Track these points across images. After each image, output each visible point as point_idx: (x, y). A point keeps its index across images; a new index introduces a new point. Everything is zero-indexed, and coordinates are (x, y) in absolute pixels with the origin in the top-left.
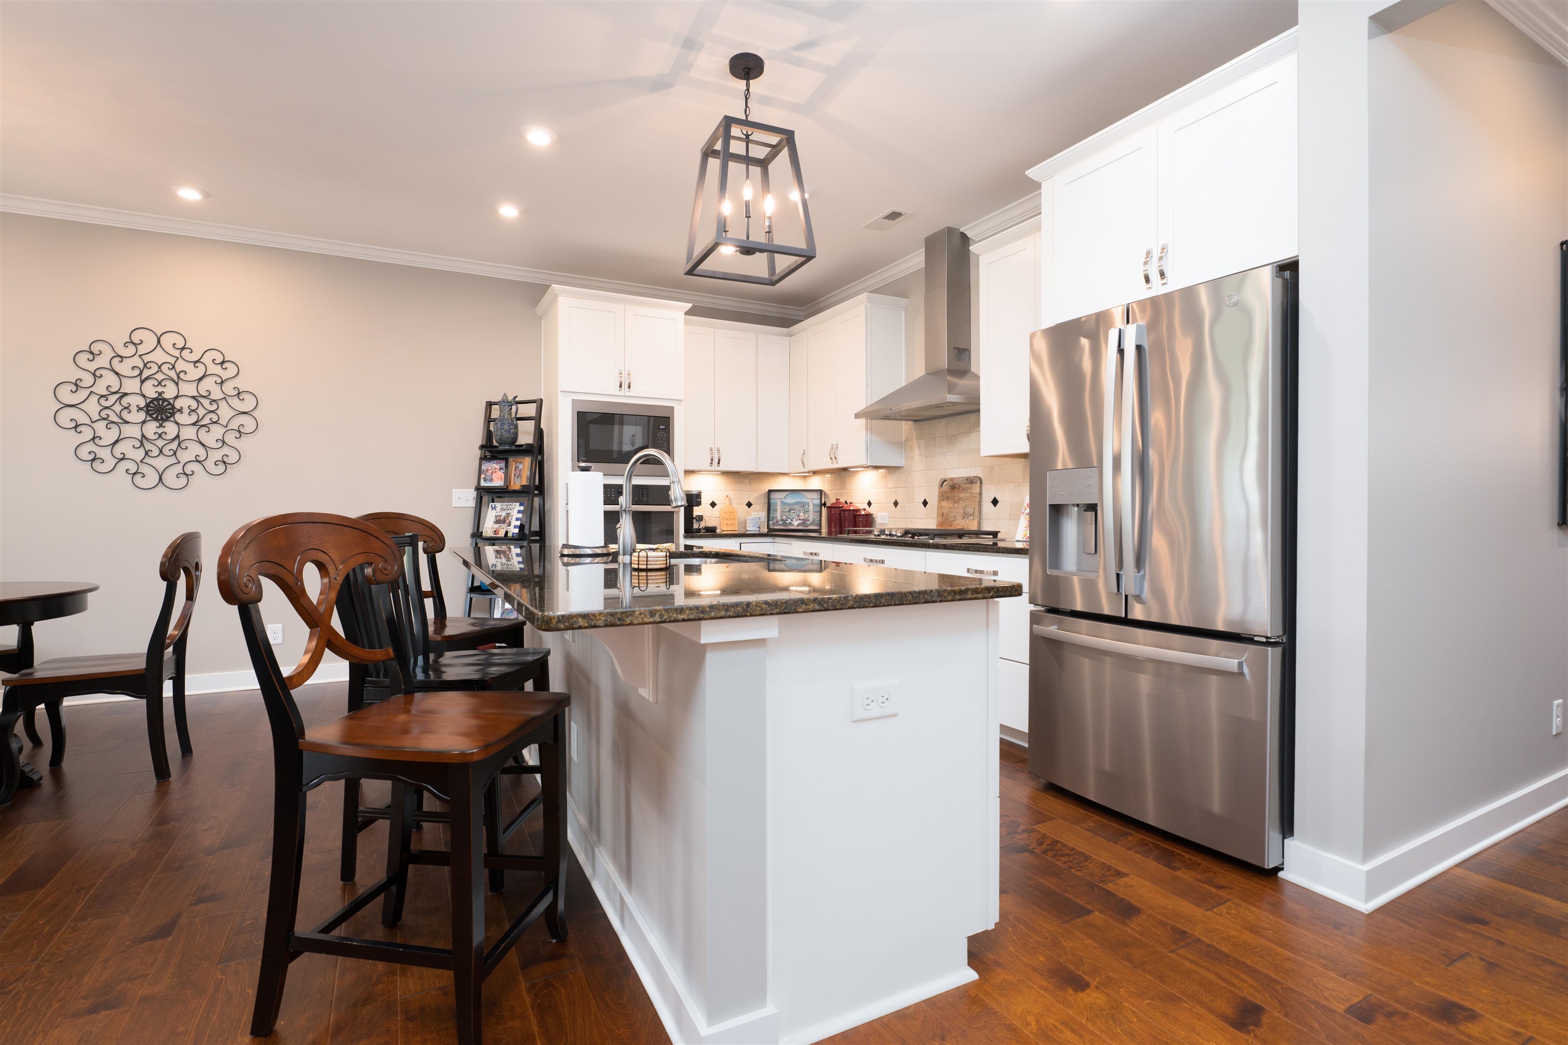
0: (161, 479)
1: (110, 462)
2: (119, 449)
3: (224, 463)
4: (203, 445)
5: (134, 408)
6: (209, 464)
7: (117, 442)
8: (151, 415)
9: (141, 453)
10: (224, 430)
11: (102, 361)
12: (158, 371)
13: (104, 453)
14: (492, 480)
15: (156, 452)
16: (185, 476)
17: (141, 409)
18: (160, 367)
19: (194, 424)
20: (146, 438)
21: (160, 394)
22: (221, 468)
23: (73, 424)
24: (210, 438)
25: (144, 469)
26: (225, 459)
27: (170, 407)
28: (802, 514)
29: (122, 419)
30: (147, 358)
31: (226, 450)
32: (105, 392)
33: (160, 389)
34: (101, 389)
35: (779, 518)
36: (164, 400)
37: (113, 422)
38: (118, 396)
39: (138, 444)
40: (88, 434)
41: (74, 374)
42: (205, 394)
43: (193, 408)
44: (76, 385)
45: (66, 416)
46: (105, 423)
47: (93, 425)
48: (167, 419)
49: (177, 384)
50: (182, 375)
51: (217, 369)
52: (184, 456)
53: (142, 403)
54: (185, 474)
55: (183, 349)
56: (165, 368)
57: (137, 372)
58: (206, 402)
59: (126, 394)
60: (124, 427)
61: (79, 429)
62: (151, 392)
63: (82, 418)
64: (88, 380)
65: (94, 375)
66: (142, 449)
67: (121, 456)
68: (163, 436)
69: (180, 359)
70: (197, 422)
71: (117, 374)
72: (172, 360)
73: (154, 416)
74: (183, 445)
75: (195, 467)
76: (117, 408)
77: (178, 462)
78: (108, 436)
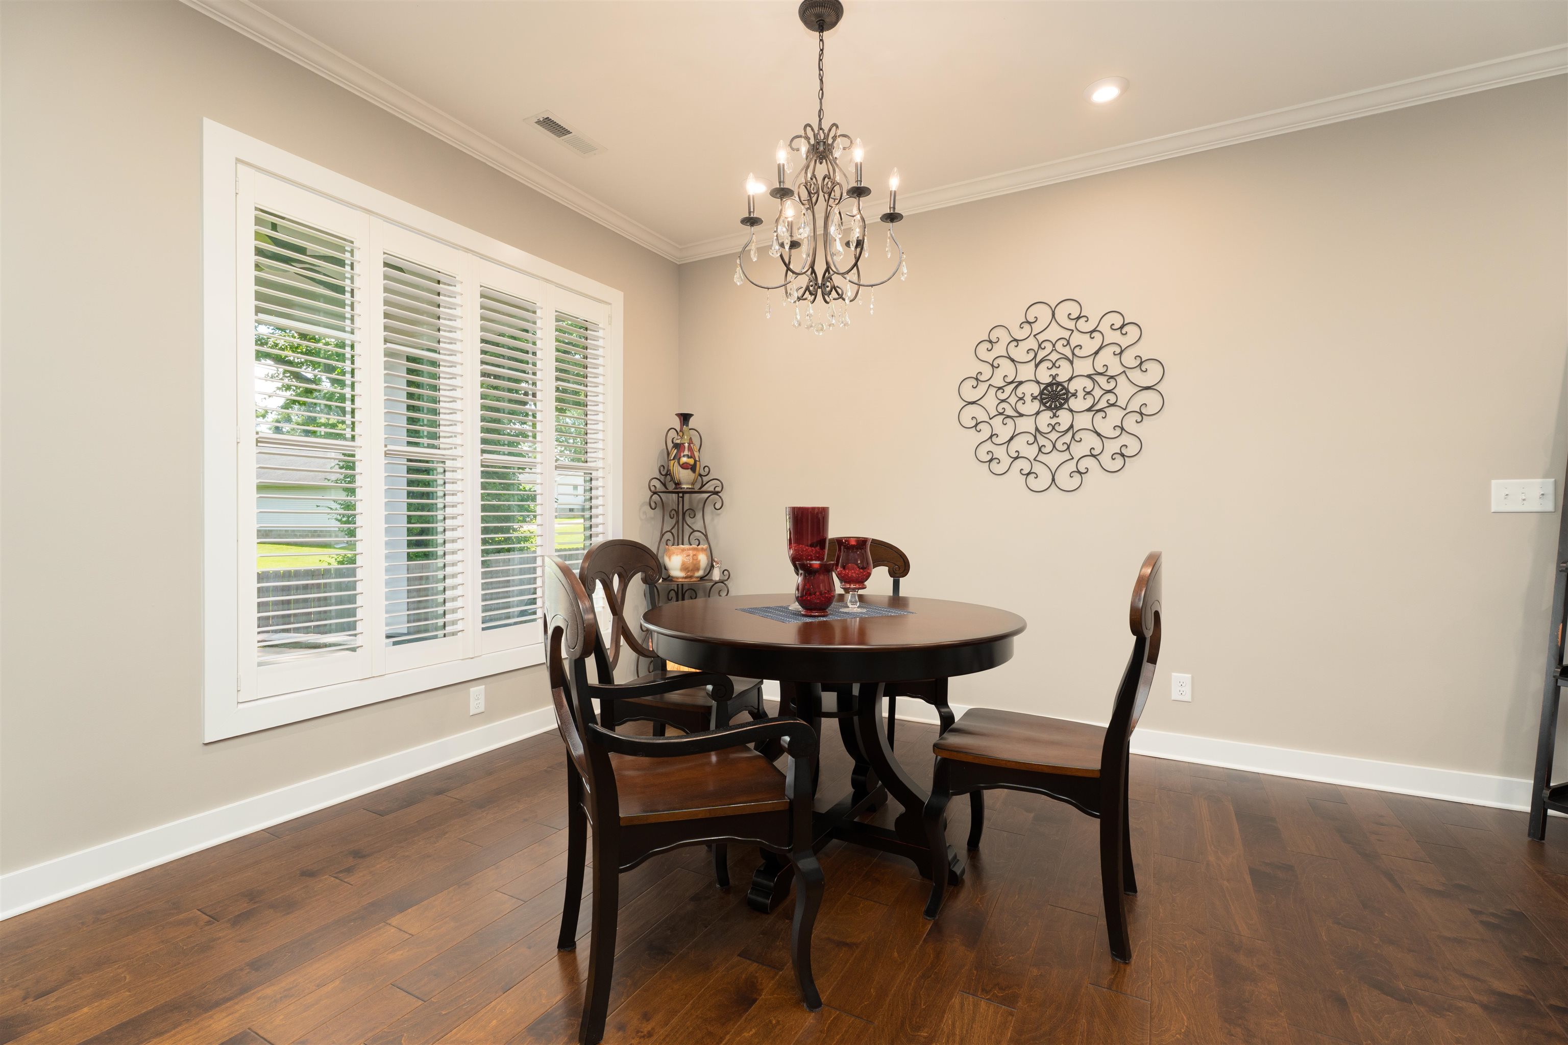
0: (1053, 480)
1: (1006, 462)
2: (1015, 445)
3: (1123, 455)
4: (1100, 435)
5: (1028, 398)
6: (1105, 459)
7: (1012, 438)
8: (1045, 404)
9: (1035, 448)
10: (1122, 413)
11: (999, 349)
12: (1053, 350)
13: (1000, 452)
15: (1049, 447)
16: (1078, 475)
17: (1035, 398)
18: (1054, 346)
19: (1089, 410)
20: (1040, 432)
21: (1054, 377)
22: (1119, 461)
23: (974, 422)
24: (1106, 426)
25: (1037, 468)
26: (1124, 451)
27: (1064, 391)
29: (1018, 412)
30: (1041, 338)
31: (1125, 439)
32: (1002, 384)
33: (1054, 372)
34: (998, 381)
36: (1058, 384)
37: (1008, 417)
38: (1014, 385)
39: (1031, 440)
40: (986, 432)
41: (974, 367)
42: (1101, 370)
43: (1088, 389)
44: (977, 379)
45: (968, 415)
46: (1001, 417)
47: (990, 421)
48: (1061, 407)
49: (1072, 363)
50: (1077, 351)
51: (1115, 337)
52: (1079, 450)
53: (1036, 390)
54: (1079, 472)
55: (1078, 318)
56: (1059, 346)
57: (1032, 355)
58: (1102, 380)
59: (1021, 383)
60: (1019, 421)
61: (978, 428)
62: (1045, 378)
63: (982, 415)
64: (987, 371)
65: (992, 365)
66: (1035, 445)
67: (1016, 454)
68: (1057, 427)
69: (1075, 332)
70: (1093, 406)
71: (1013, 360)
72: (1066, 334)
73: (1048, 405)
74: (1077, 438)
75: (1089, 462)
76: (1013, 400)
77: (1071, 457)
78: (1005, 433)
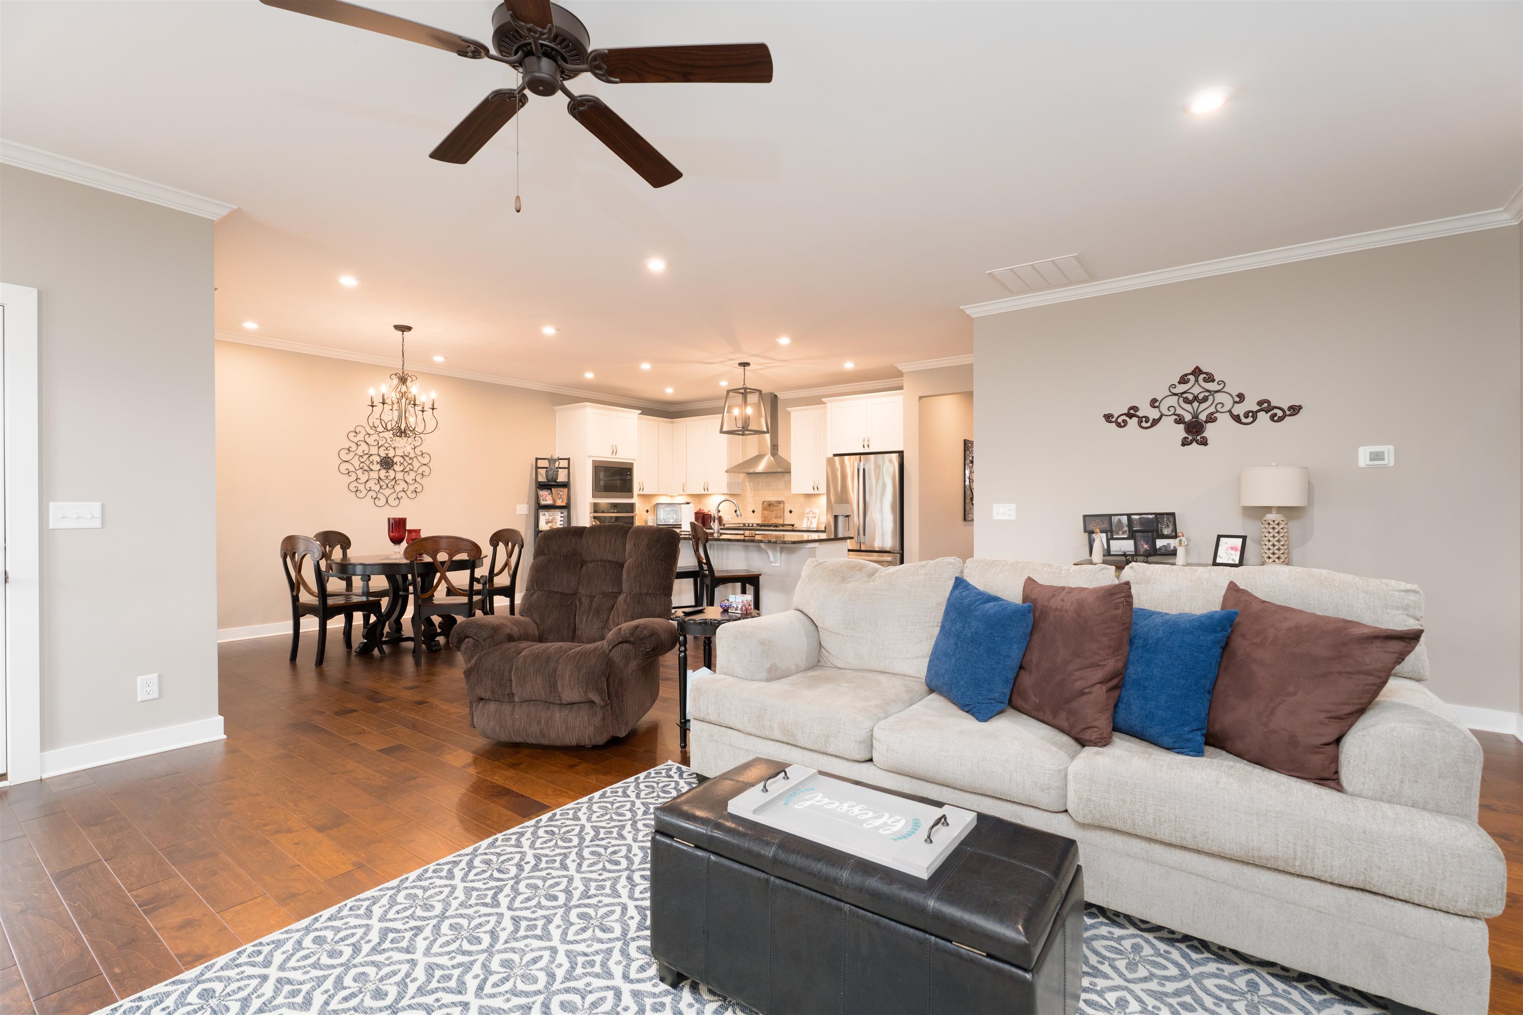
0: (387, 501)
1: (364, 492)
2: (369, 485)
3: (415, 492)
4: (406, 482)
5: (375, 463)
6: (408, 493)
7: (367, 481)
8: (382, 466)
9: (378, 487)
10: (415, 474)
11: (360, 437)
12: (385, 443)
13: (361, 487)
14: (546, 500)
15: (384, 487)
16: (396, 500)
17: (378, 463)
18: (387, 439)
19: (402, 471)
20: (381, 479)
21: (387, 455)
22: (414, 495)
23: (347, 472)
24: (409, 479)
25: (380, 496)
26: (416, 490)
27: (391, 461)
28: (675, 516)
29: (369, 468)
30: (381, 435)
31: (416, 485)
32: (362, 454)
33: (387, 452)
34: (360, 452)
35: (662, 518)
36: (389, 458)
37: (365, 470)
38: (368, 456)
39: (377, 482)
40: (354, 477)
41: (348, 444)
42: (407, 454)
43: (402, 462)
44: (349, 450)
45: (345, 466)
46: (361, 470)
47: (356, 472)
49: (394, 449)
50: (397, 443)
52: (398, 488)
53: (378, 459)
54: (399, 499)
57: (376, 443)
58: (407, 459)
59: (371, 455)
60: (371, 473)
61: (350, 474)
62: (383, 455)
63: (351, 468)
64: (354, 447)
65: (357, 444)
66: (378, 485)
67: (369, 489)
68: (388, 478)
70: (404, 469)
71: (367, 444)
73: (384, 467)
74: (397, 483)
75: (403, 494)
76: (367, 462)
77: (395, 491)
78: (364, 478)
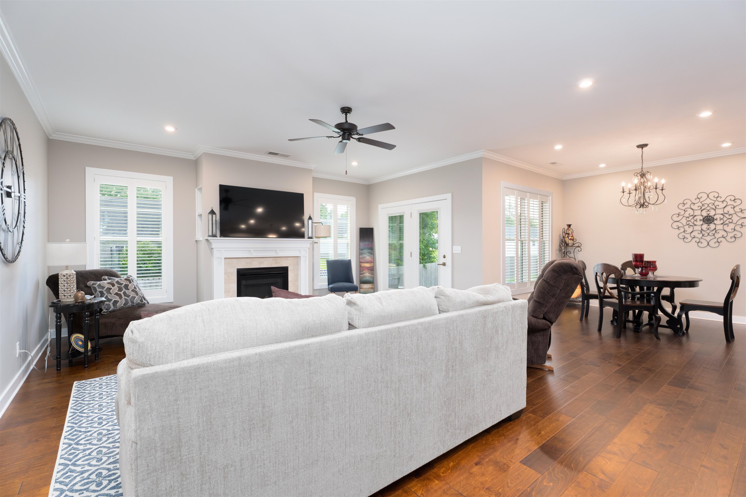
0: (708, 244)
1: (690, 239)
2: (694, 234)
3: (735, 237)
4: (726, 231)
5: (698, 220)
6: (728, 238)
7: (692, 232)
8: (705, 222)
9: (701, 235)
10: (735, 225)
11: (687, 206)
12: (708, 207)
13: (688, 236)
15: (706, 234)
16: (718, 243)
17: (701, 220)
18: (708, 205)
20: (703, 230)
21: (708, 214)
22: (733, 239)
23: (677, 227)
24: (728, 229)
25: (702, 240)
26: (735, 236)
27: (712, 218)
29: (694, 224)
30: (703, 203)
31: (736, 233)
32: (688, 216)
33: (708, 213)
34: (687, 215)
36: (710, 216)
37: (691, 225)
38: (692, 217)
39: (700, 232)
40: (682, 230)
41: (678, 211)
42: (726, 212)
43: (721, 218)
44: (679, 214)
45: (675, 225)
46: (688, 226)
47: (684, 227)
48: (711, 223)
49: (715, 210)
50: (717, 207)
51: (732, 203)
52: (717, 236)
53: (702, 218)
54: (718, 242)
55: (718, 197)
56: (710, 205)
57: (700, 208)
58: (727, 216)
59: (695, 216)
60: (695, 227)
61: (679, 229)
62: (705, 214)
63: (680, 225)
64: (682, 212)
65: (685, 211)
67: (694, 237)
68: (709, 229)
69: (716, 201)
70: (723, 223)
71: (692, 209)
72: (713, 202)
73: (706, 222)
74: (717, 232)
75: (723, 239)
76: (692, 221)
77: (714, 237)
78: (689, 230)
